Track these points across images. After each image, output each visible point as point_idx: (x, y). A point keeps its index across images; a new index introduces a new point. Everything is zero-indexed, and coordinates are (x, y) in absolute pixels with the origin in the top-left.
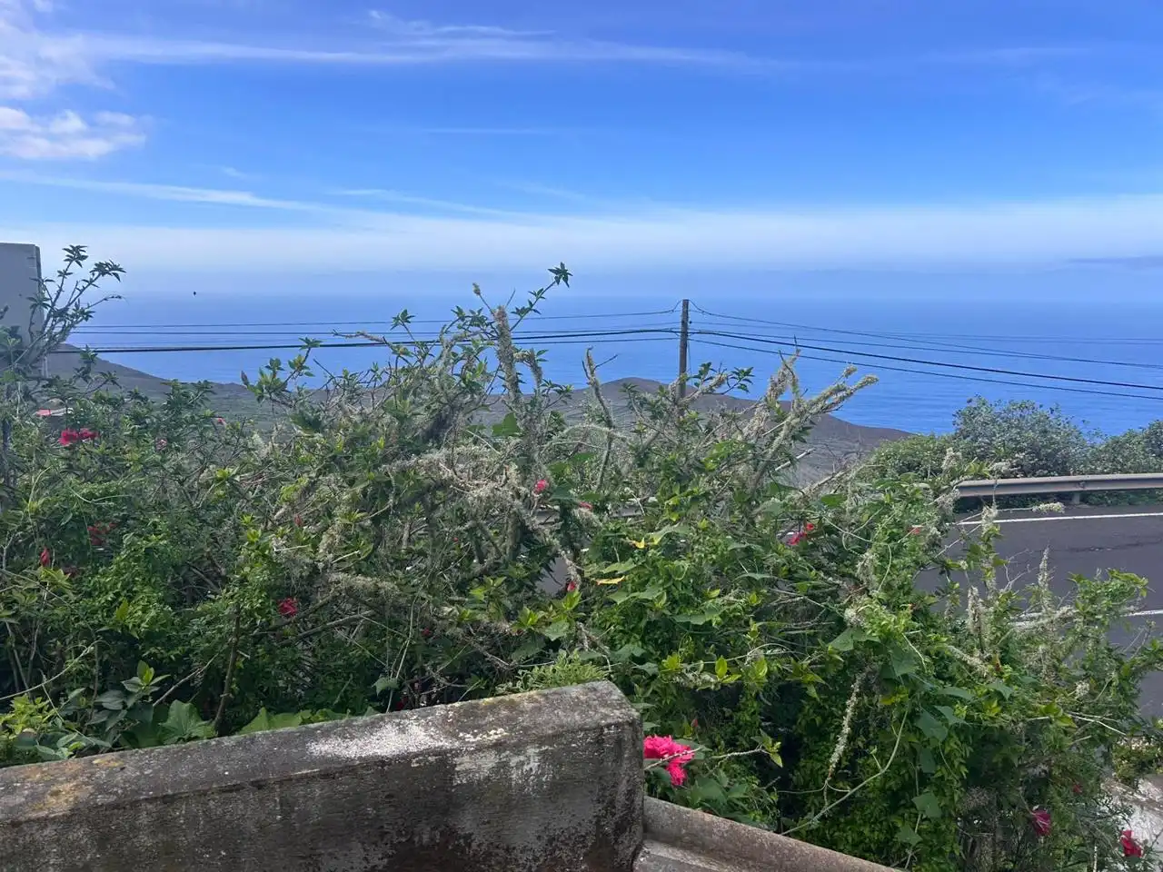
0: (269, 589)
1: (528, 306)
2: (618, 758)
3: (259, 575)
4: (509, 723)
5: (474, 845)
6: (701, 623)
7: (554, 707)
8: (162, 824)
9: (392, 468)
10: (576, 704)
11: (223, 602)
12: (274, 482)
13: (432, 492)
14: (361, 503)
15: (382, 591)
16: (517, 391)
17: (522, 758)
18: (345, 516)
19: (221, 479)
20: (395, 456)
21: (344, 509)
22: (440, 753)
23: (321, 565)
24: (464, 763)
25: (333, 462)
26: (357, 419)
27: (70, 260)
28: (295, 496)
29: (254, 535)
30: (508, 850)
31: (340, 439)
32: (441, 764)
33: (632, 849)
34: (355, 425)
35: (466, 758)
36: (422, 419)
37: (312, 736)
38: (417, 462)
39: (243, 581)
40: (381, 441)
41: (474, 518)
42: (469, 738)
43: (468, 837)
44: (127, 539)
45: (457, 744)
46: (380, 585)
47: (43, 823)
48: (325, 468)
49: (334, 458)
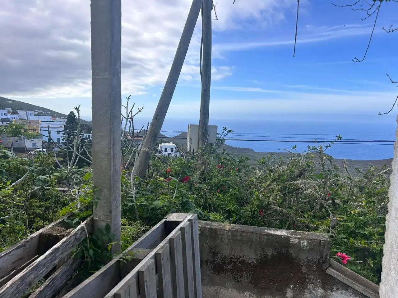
0: (258, 206)
1: (328, 145)
2: (324, 247)
3: (256, 203)
4: (302, 236)
5: (293, 256)
6: (363, 233)
7: (312, 235)
8: (241, 235)
9: (288, 183)
10: (317, 236)
11: (248, 207)
12: (260, 182)
13: (297, 190)
14: (280, 190)
15: (283, 212)
16: (324, 167)
17: (303, 242)
18: (276, 192)
19: (250, 181)
20: (289, 180)
21: (276, 191)
22: (288, 236)
23: (270, 202)
24: (292, 240)
25: (274, 180)
26: (281, 170)
27: (224, 129)
28: (266, 186)
29: (257, 194)
30: (299, 259)
31: (277, 174)
32: (288, 239)
33: (326, 268)
34: (280, 172)
35: (292, 239)
36: (297, 172)
37: (265, 229)
38: (294, 183)
39: (253, 204)
40: (285, 177)
41: (309, 198)
42: (294, 236)
43: (292, 254)
44: (231, 190)
45: (291, 236)
46: (283, 210)
47: (225, 230)
48: (273, 181)
49: (275, 179)
